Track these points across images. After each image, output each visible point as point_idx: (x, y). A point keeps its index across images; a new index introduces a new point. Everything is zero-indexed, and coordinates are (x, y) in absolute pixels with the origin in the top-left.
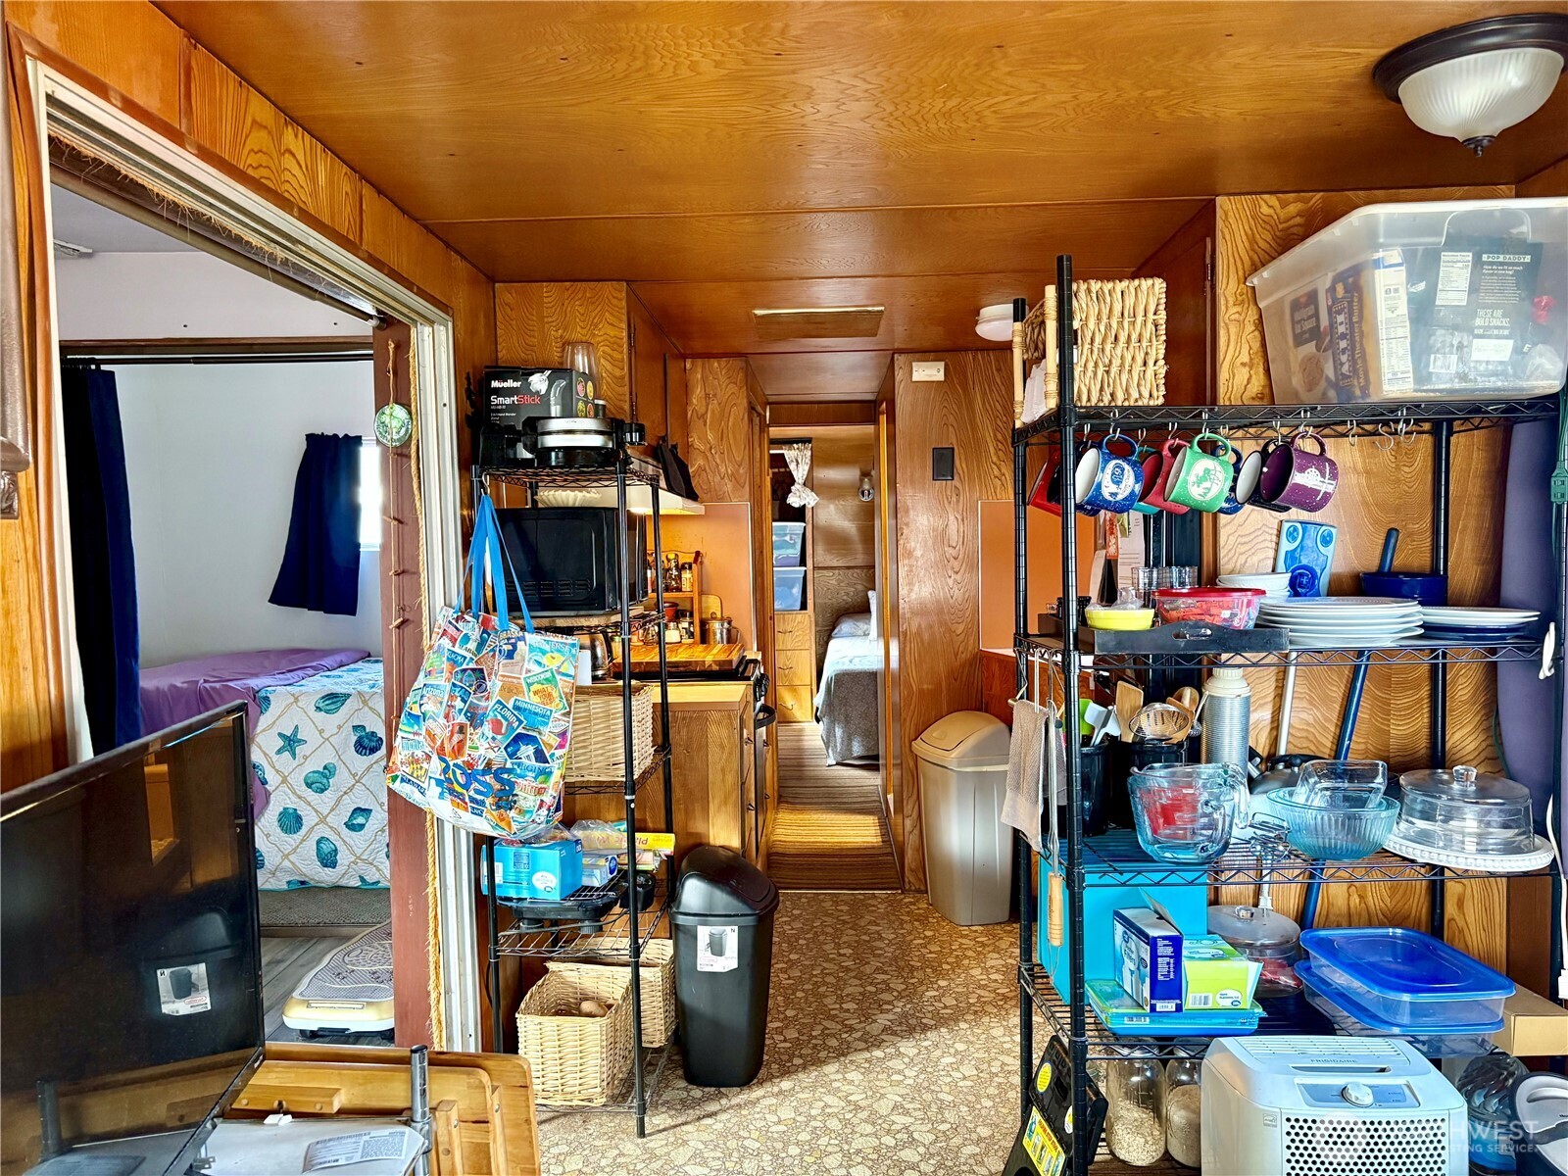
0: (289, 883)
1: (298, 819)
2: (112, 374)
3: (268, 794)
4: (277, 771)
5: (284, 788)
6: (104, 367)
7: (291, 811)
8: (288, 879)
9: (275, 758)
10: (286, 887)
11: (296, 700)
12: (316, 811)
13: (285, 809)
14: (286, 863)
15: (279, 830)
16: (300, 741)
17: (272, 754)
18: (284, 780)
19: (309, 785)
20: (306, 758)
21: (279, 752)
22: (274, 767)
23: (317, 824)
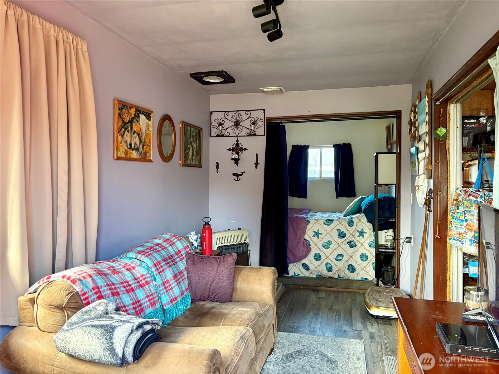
0: (316, 275)
1: (320, 257)
3: (310, 249)
4: (314, 242)
5: (316, 247)
7: (318, 254)
8: (316, 274)
9: (313, 238)
10: (315, 277)
11: (318, 221)
12: (325, 255)
13: (316, 253)
14: (316, 269)
15: (314, 260)
16: (320, 233)
17: (311, 237)
18: (316, 245)
19: (324, 246)
20: (322, 239)
21: (314, 236)
22: (312, 241)
23: (326, 259)
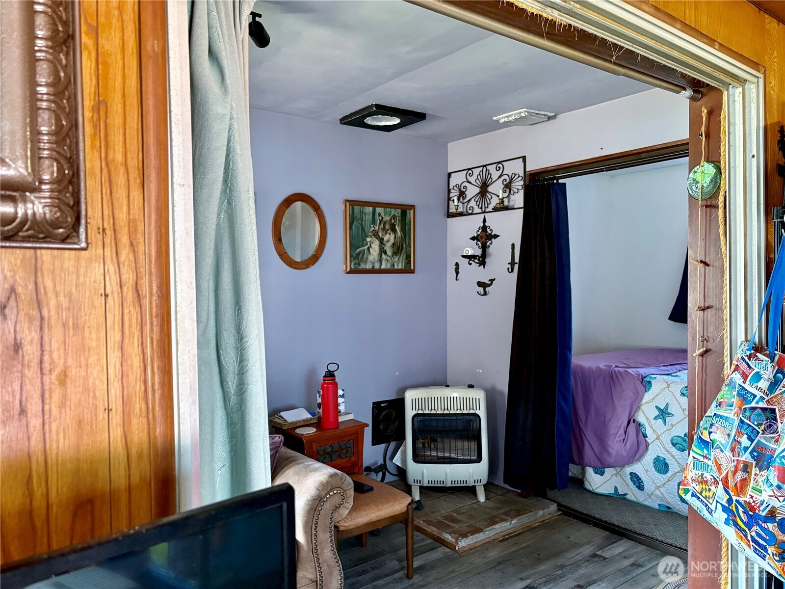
0: (660, 505)
1: (666, 465)
2: (564, 184)
3: (647, 445)
4: (654, 431)
5: (657, 442)
6: (561, 181)
7: (662, 459)
8: (659, 503)
9: (653, 422)
10: (657, 507)
11: (668, 386)
12: (679, 463)
13: (657, 456)
14: (657, 492)
15: (654, 469)
16: (669, 414)
17: (651, 419)
18: (658, 438)
19: (674, 445)
20: (672, 426)
21: (656, 418)
22: (652, 428)
23: (678, 472)
